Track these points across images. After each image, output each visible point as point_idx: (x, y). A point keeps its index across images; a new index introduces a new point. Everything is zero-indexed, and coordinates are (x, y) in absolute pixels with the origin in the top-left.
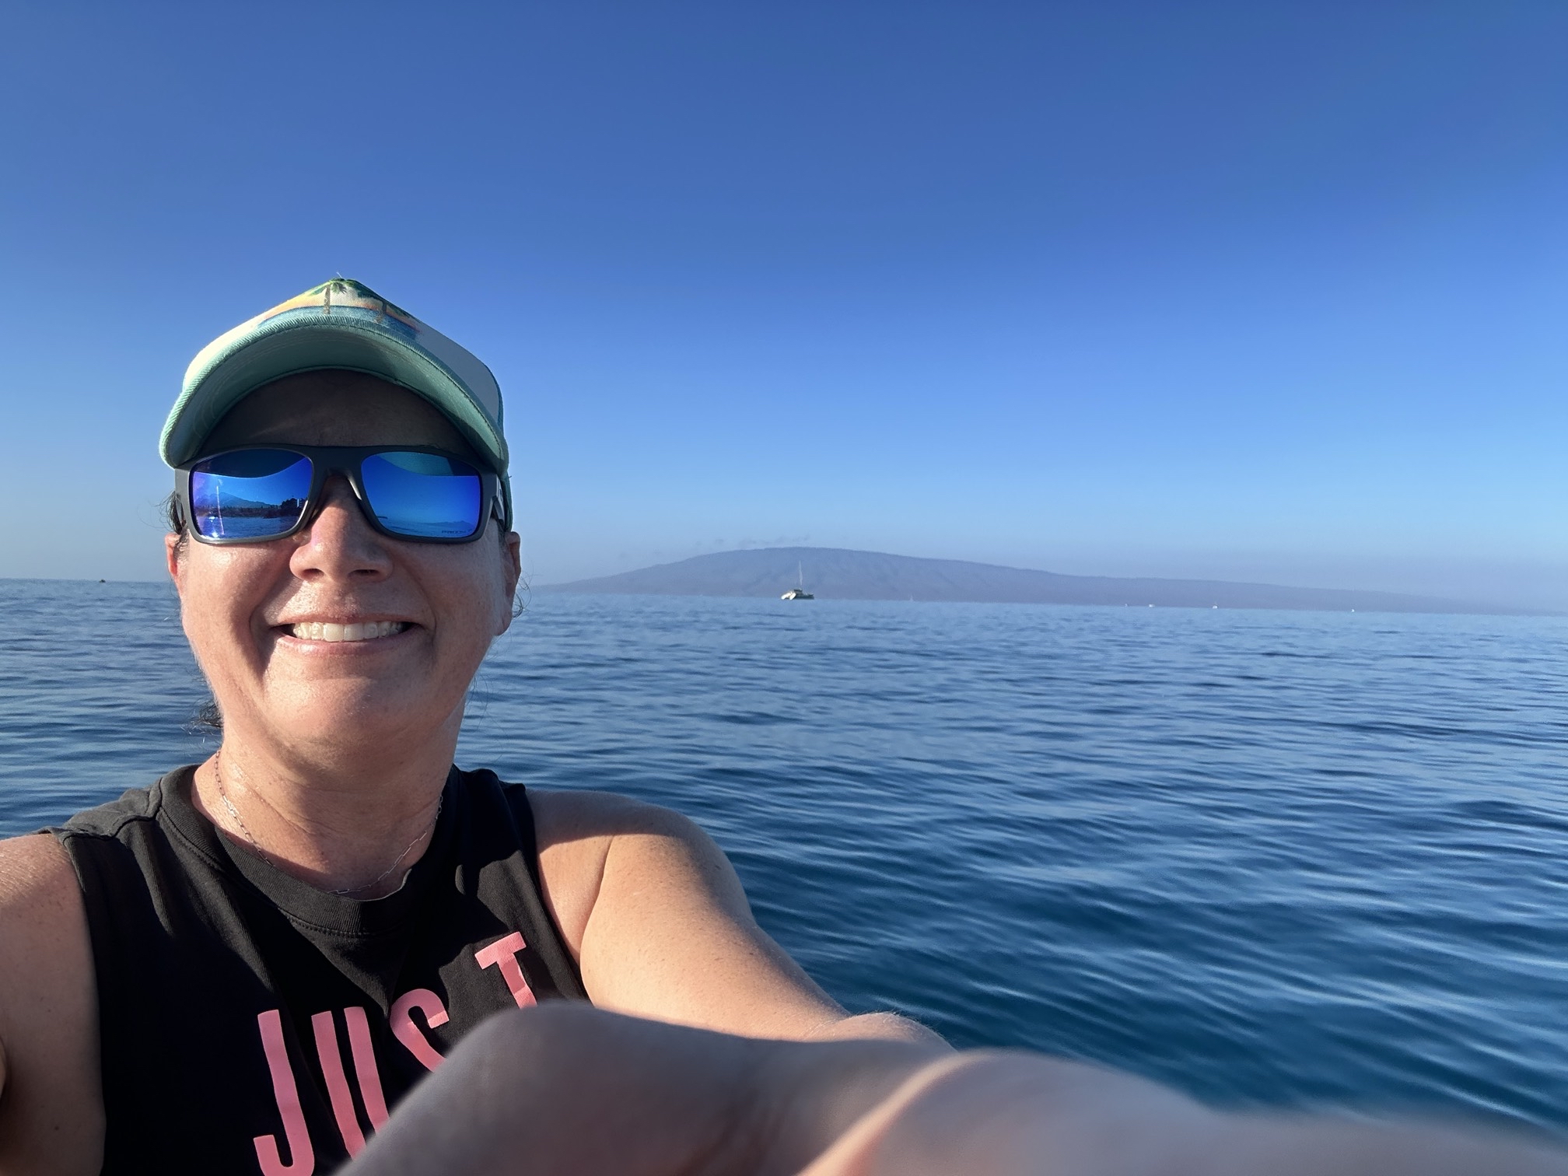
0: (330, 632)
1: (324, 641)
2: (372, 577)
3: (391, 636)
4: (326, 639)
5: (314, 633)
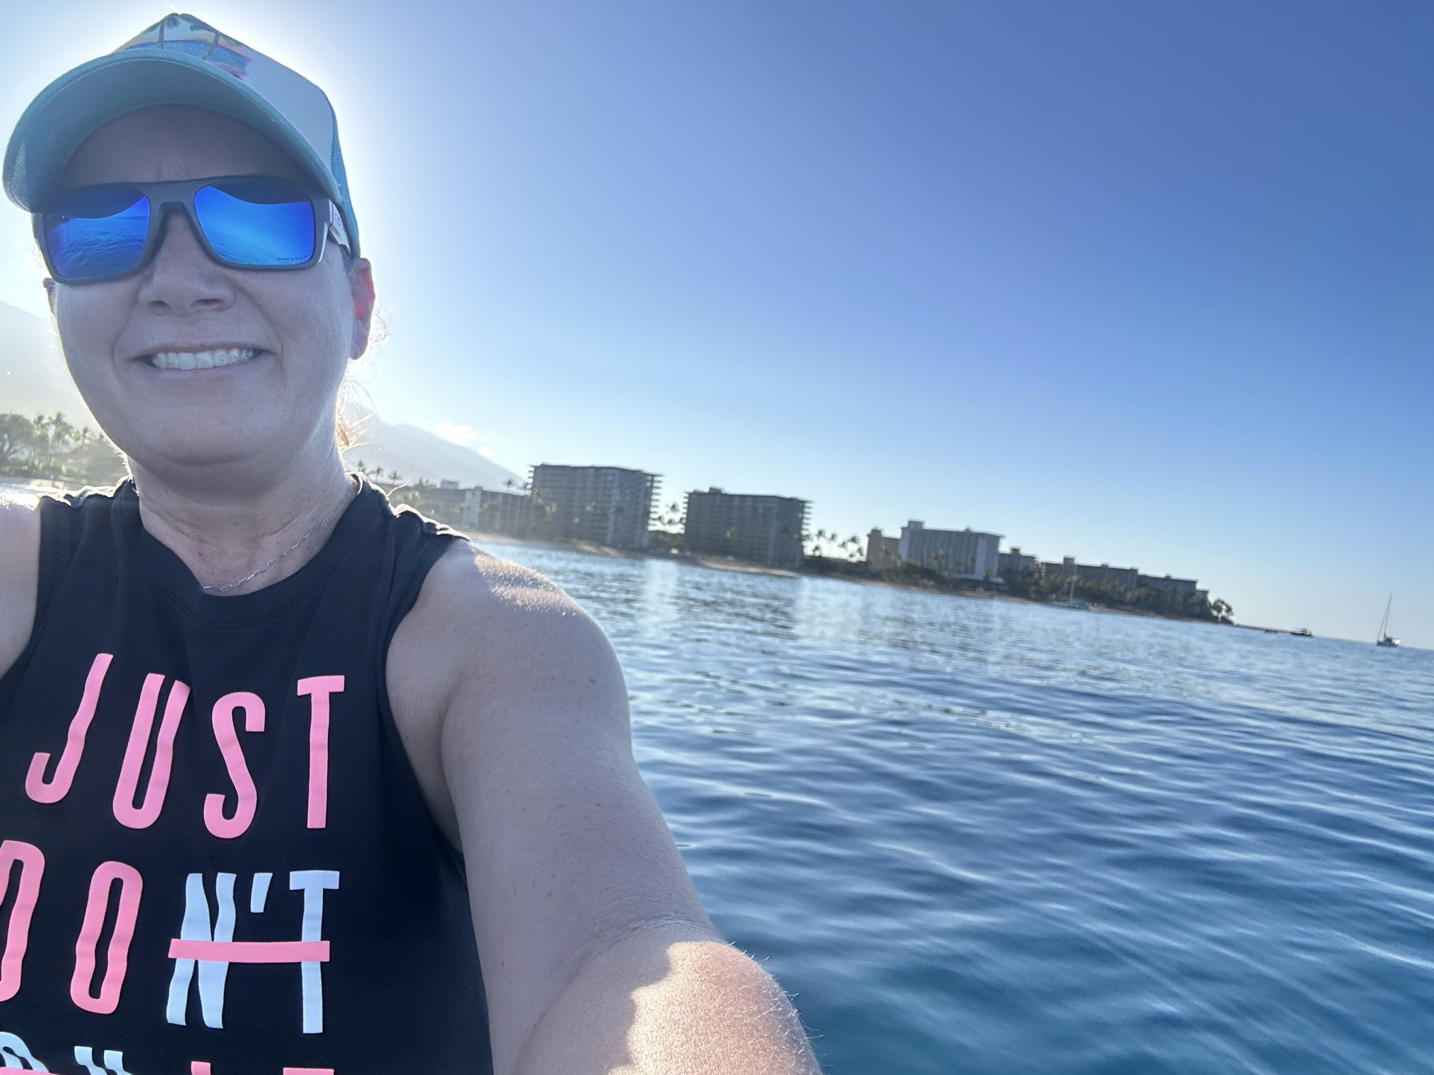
2: (215, 306)
3: (241, 363)
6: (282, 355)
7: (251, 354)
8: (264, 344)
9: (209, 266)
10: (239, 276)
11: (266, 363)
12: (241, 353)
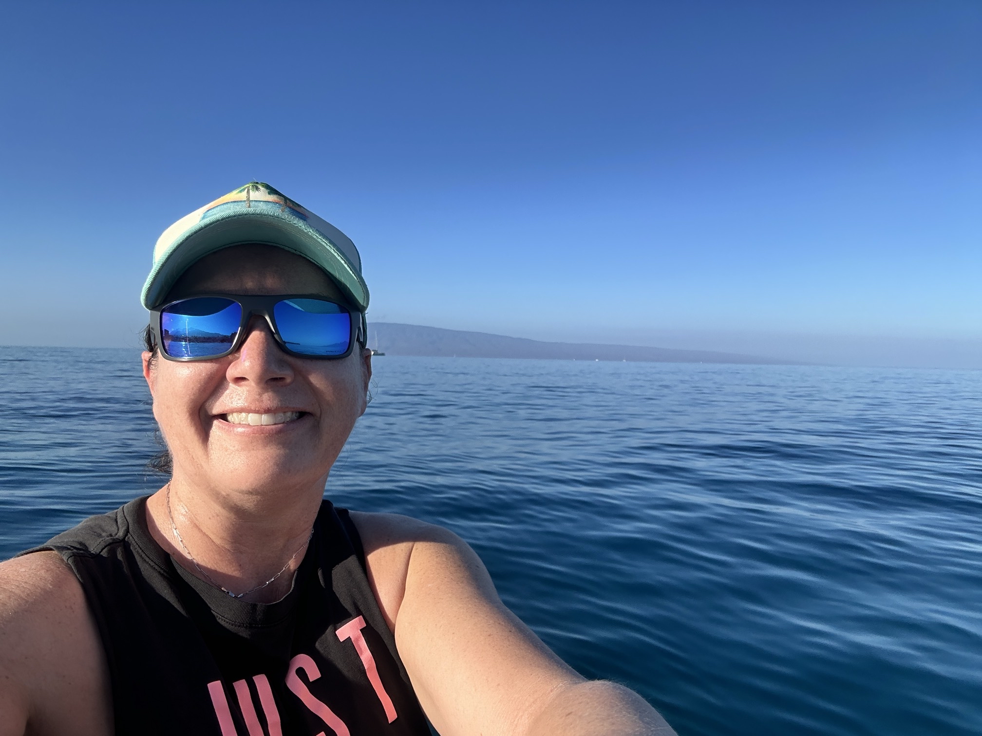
0: (253, 419)
1: (249, 425)
2: (281, 383)
3: (293, 421)
4: (250, 424)
5: (242, 419)
6: (320, 417)
7: (297, 414)
8: (308, 409)
9: (280, 354)
10: (299, 363)
11: (307, 423)
12: (293, 414)
